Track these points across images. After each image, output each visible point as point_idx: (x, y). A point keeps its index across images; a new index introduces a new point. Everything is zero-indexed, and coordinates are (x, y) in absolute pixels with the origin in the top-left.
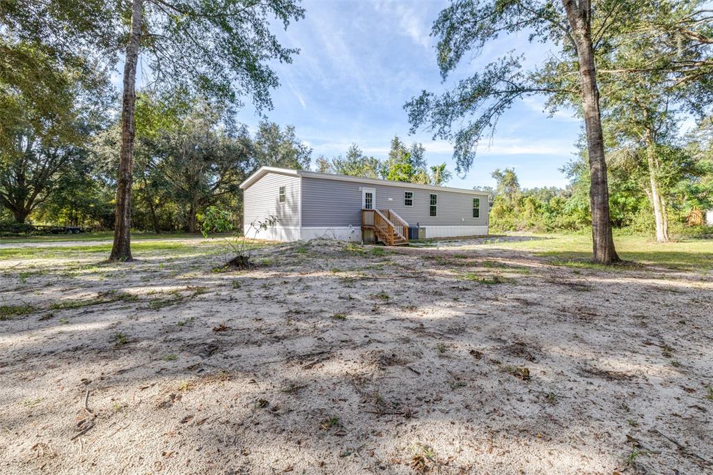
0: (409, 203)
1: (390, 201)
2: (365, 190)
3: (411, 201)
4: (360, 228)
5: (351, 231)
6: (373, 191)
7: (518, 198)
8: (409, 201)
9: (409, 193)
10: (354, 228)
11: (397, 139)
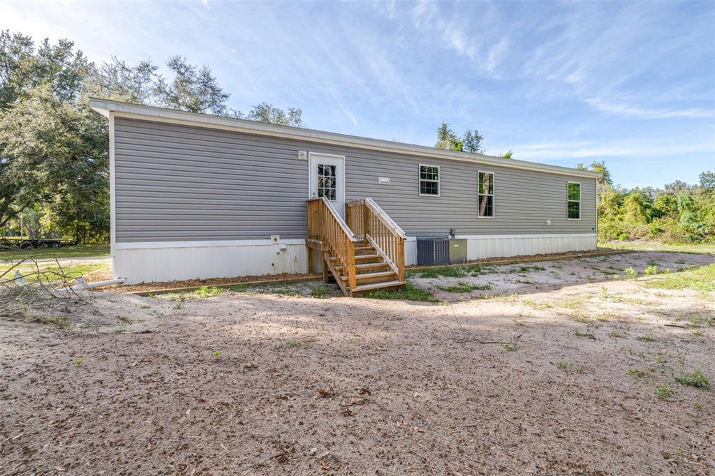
0: (429, 188)
1: (383, 185)
2: (316, 160)
3: (436, 183)
4: (302, 241)
5: (277, 248)
6: (339, 162)
7: (611, 198)
8: (429, 184)
9: (430, 169)
10: (283, 243)
11: (445, 127)
